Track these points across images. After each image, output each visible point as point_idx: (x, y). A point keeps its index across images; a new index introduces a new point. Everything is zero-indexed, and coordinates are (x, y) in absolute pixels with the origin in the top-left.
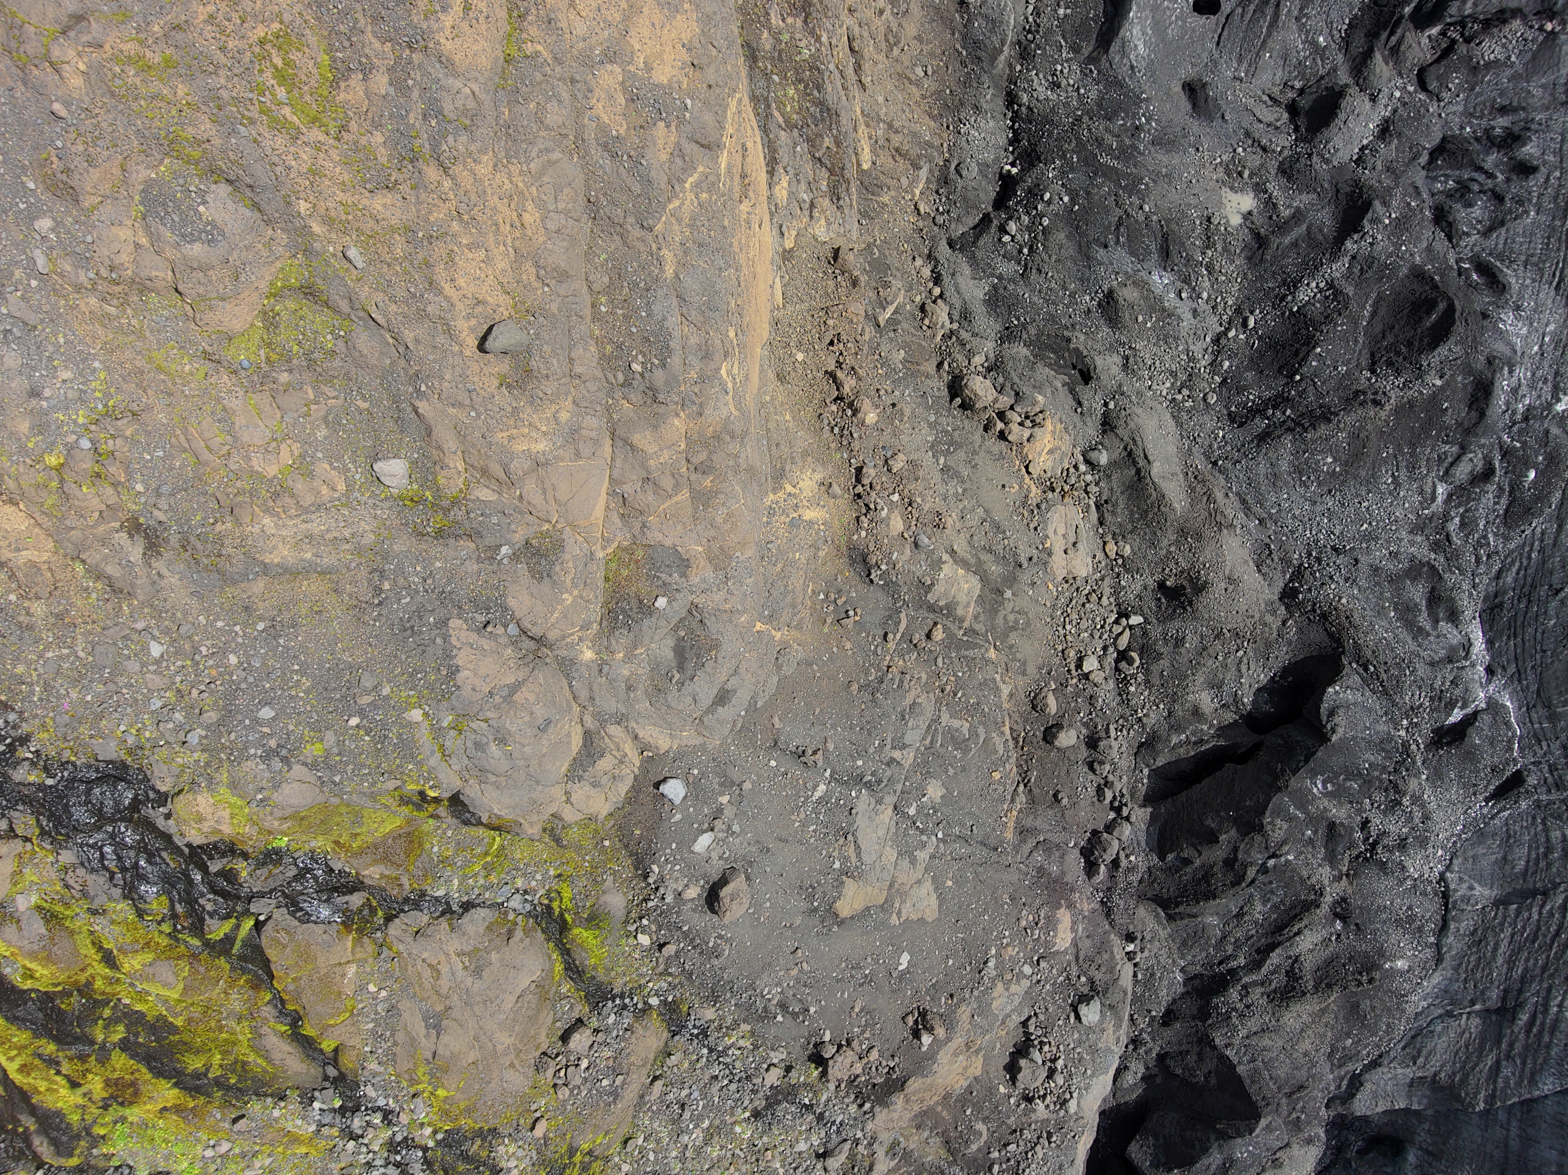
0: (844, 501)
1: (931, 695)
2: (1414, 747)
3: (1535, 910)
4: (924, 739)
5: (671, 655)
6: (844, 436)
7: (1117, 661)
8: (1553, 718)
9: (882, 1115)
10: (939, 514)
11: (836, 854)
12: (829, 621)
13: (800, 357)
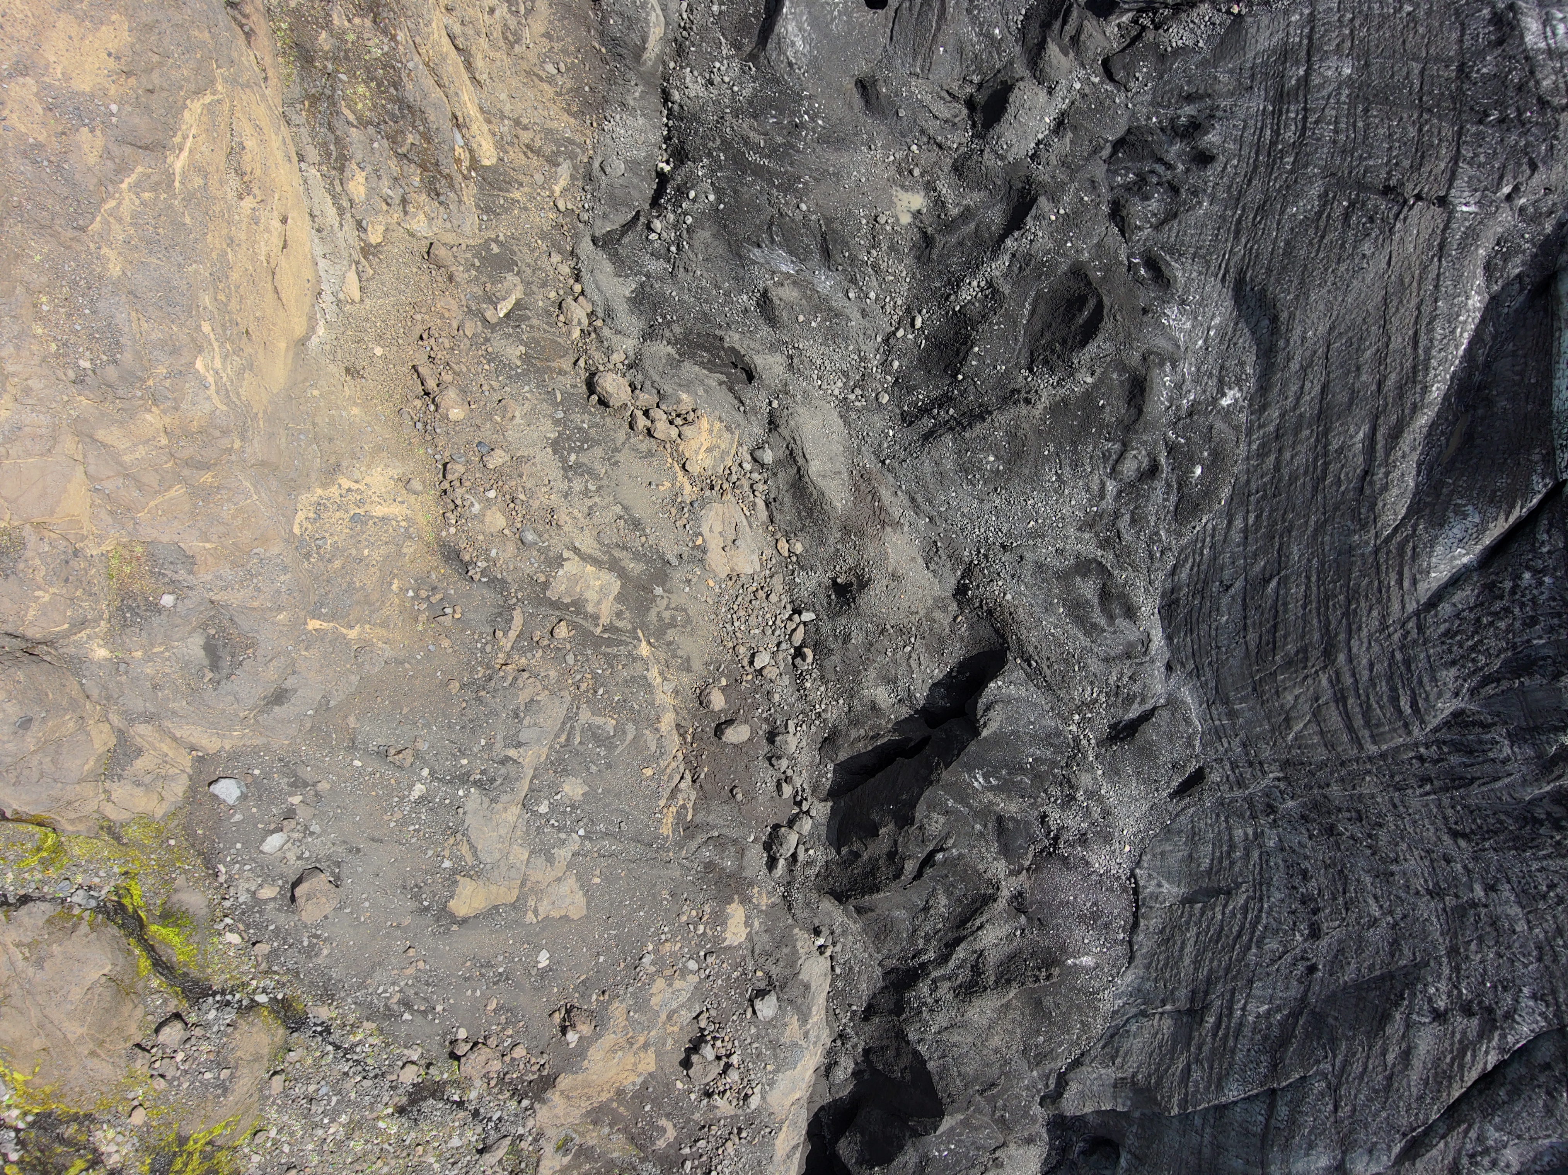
0: (430, 497)
1: (565, 693)
2: (1084, 742)
3: (1218, 909)
4: (557, 736)
5: (202, 653)
6: (427, 430)
7: (794, 658)
8: (1232, 714)
9: (543, 1114)
10: (552, 510)
11: (447, 853)
12: (422, 618)
13: (378, 351)
